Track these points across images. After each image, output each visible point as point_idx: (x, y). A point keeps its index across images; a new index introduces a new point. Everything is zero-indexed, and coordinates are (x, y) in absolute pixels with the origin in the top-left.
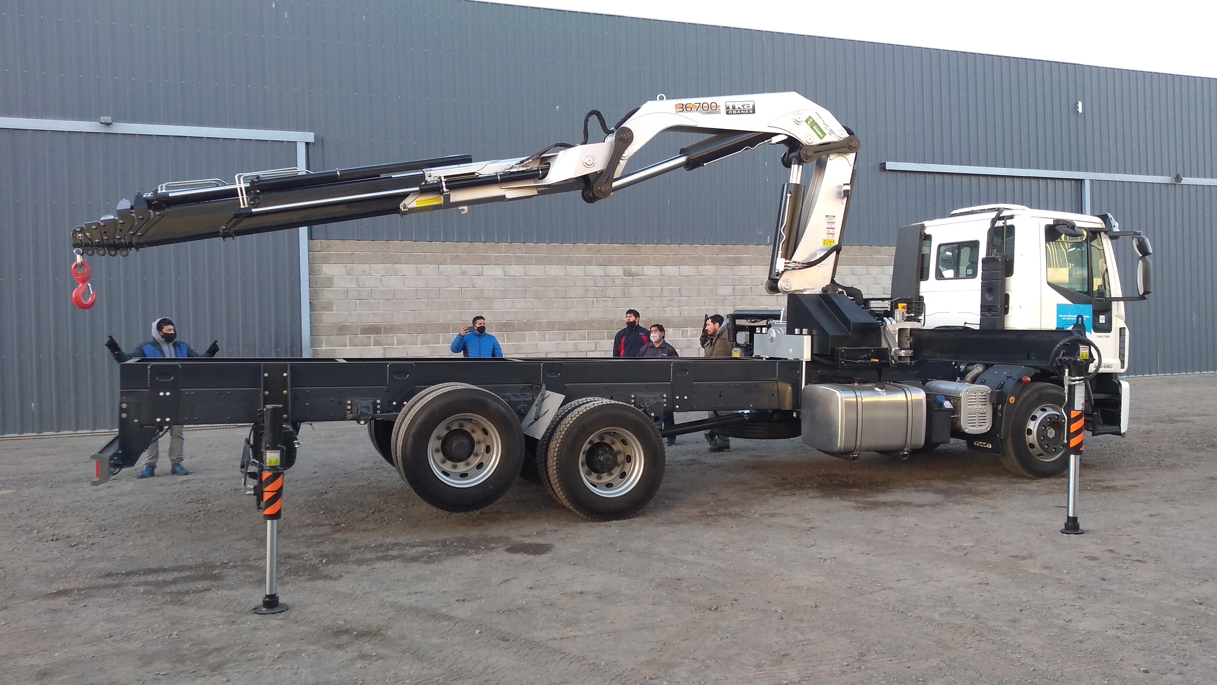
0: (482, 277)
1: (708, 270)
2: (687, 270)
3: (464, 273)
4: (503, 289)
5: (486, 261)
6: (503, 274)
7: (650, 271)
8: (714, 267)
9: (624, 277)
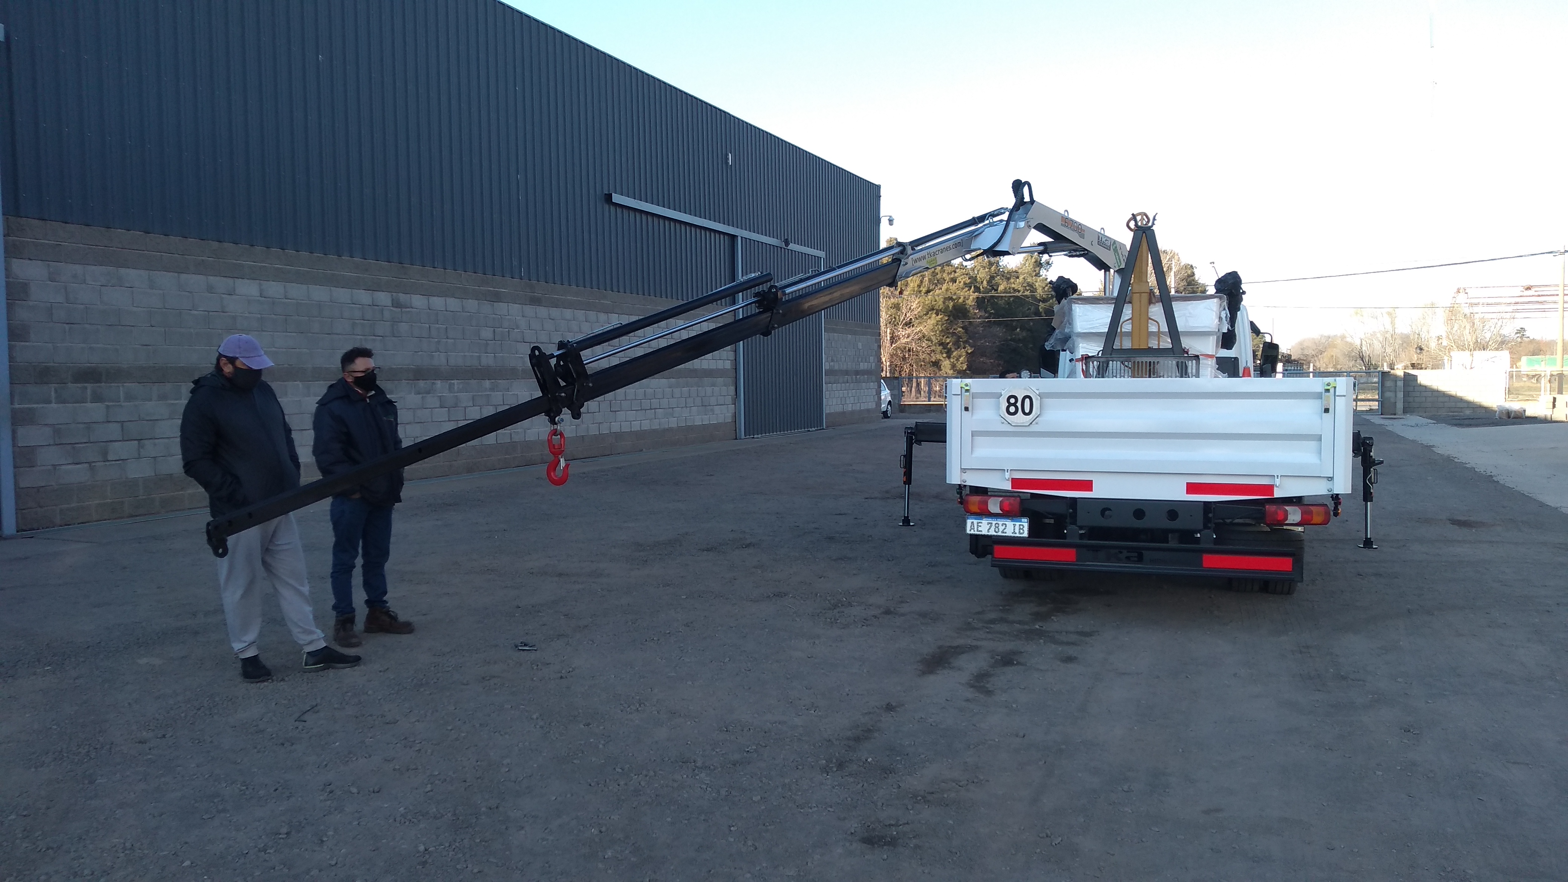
0: (234, 297)
1: (472, 304)
2: (453, 304)
3: (210, 289)
4: (259, 316)
5: (237, 273)
6: (259, 295)
7: (418, 301)
8: (476, 302)
9: (392, 308)
